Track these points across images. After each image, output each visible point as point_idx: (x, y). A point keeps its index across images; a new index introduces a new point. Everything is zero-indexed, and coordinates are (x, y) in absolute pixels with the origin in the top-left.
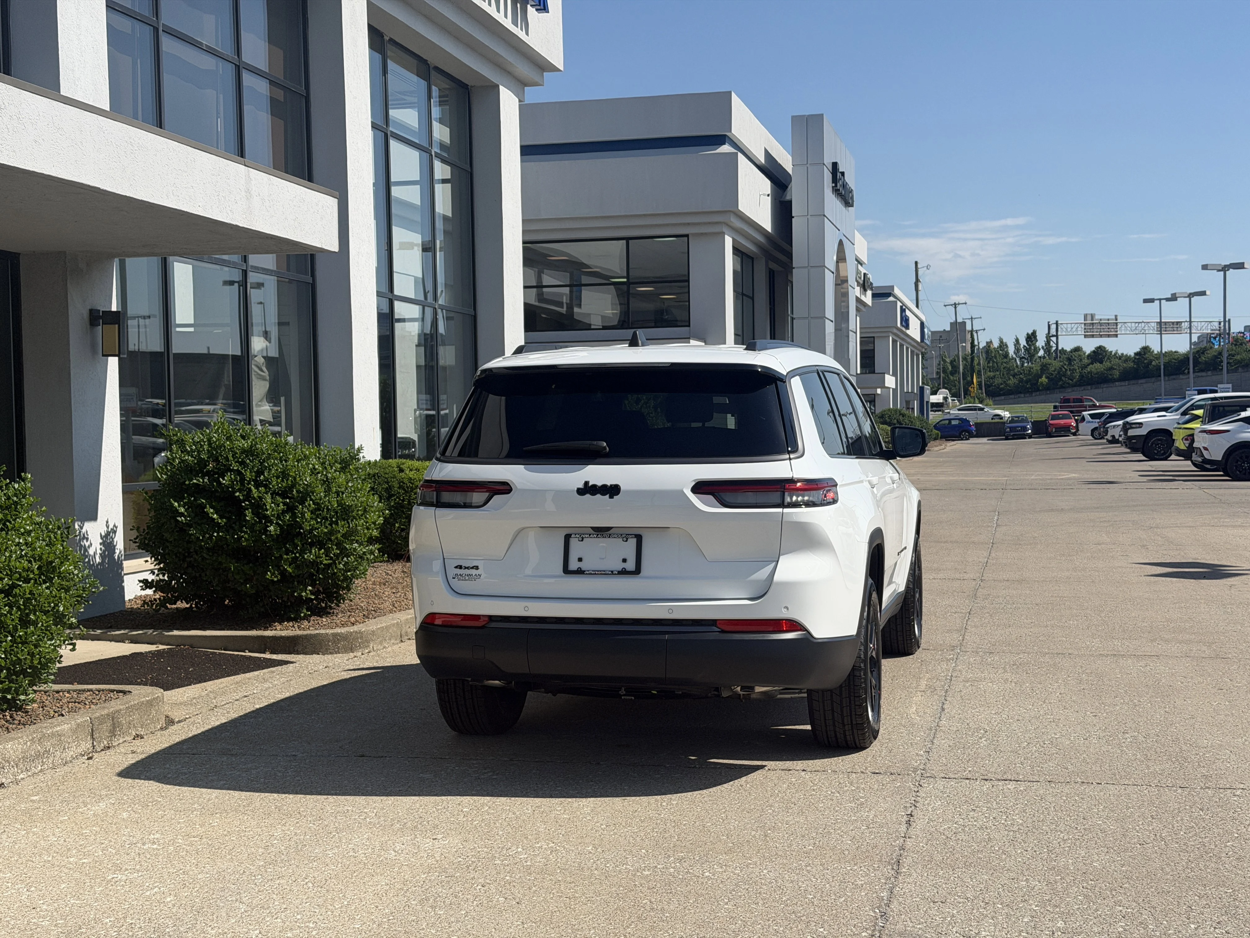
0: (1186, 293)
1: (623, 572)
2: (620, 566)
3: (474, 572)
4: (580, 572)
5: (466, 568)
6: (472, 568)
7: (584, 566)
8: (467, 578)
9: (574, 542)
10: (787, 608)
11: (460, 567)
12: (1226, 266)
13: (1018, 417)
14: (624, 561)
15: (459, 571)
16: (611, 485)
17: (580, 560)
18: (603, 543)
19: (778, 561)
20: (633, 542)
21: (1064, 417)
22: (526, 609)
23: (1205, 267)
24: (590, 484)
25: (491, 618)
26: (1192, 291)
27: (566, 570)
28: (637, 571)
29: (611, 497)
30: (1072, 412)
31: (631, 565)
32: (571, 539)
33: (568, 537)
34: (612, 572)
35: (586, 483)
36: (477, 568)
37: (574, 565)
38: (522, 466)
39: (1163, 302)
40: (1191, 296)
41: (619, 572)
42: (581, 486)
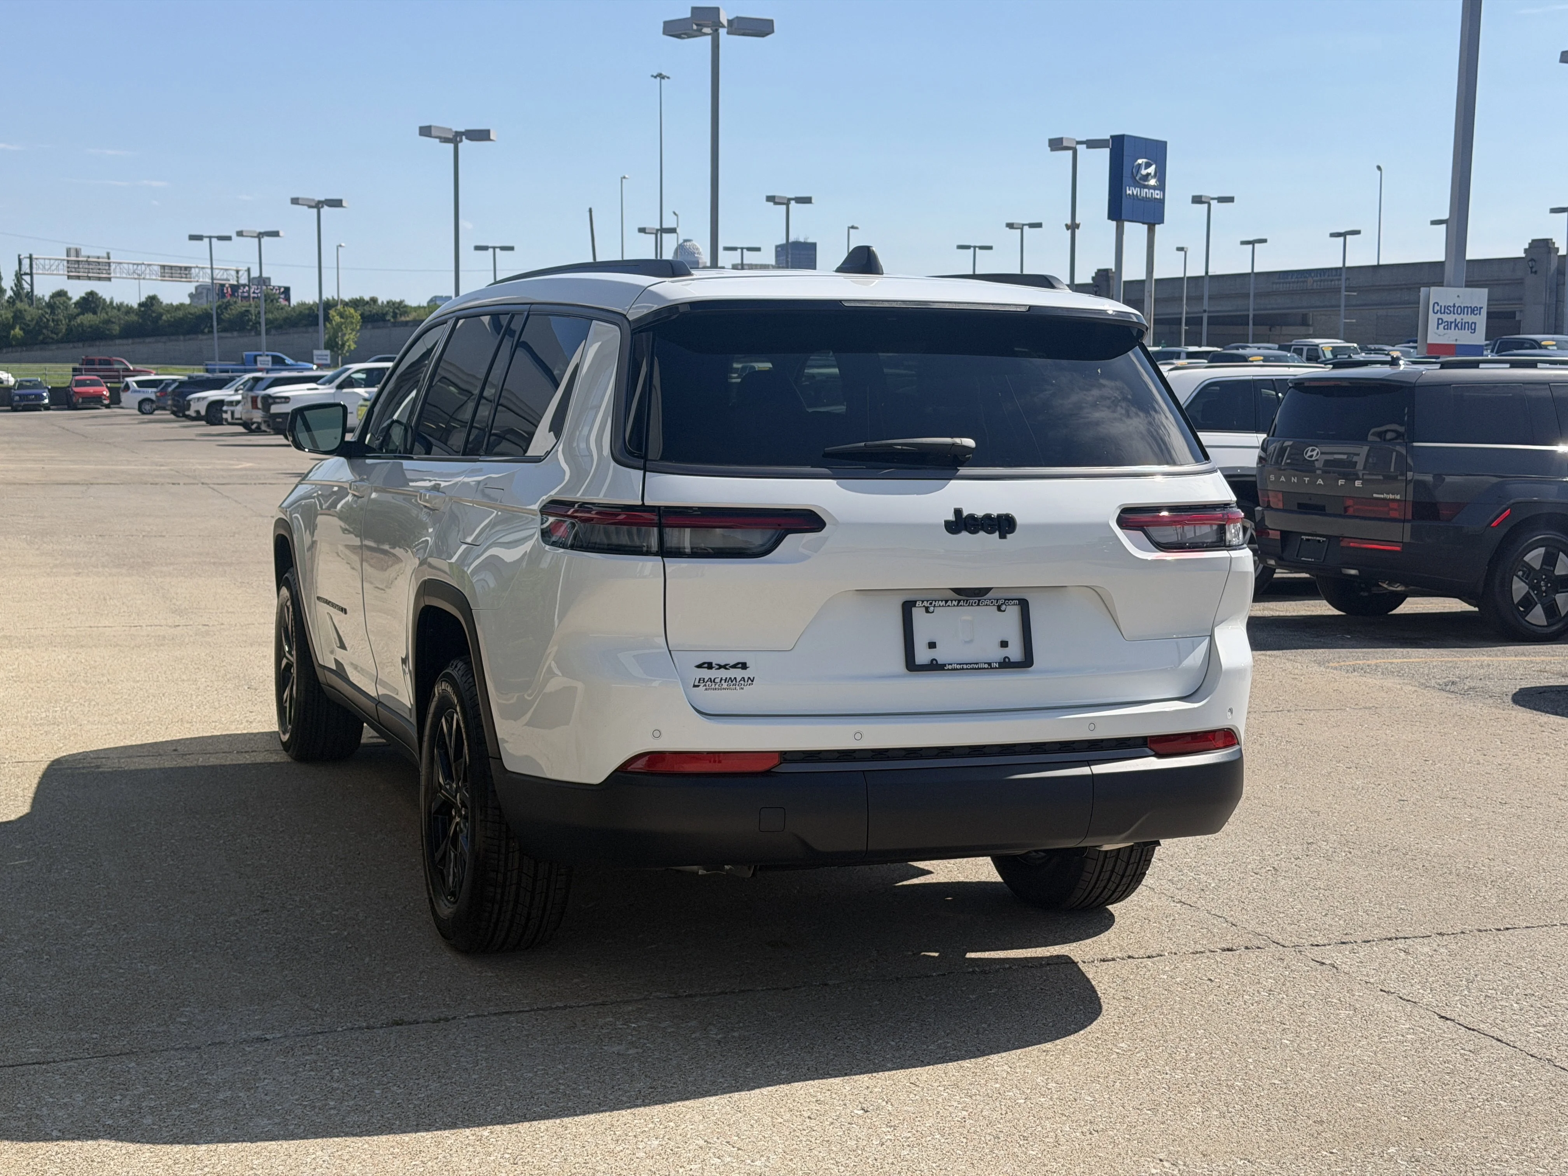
0: (255, 232)
1: (1006, 664)
2: (998, 654)
3: (738, 673)
4: (934, 667)
5: (720, 667)
6: (734, 666)
7: (941, 655)
8: (725, 685)
9: (918, 613)
10: (1231, 710)
11: (710, 666)
12: (319, 202)
13: (30, 381)
14: (1004, 644)
15: (706, 673)
16: (999, 516)
17: (932, 645)
18: (967, 614)
19: (1212, 637)
20: (1013, 612)
21: (93, 383)
22: (858, 736)
23: (295, 201)
24: (965, 514)
25: (786, 756)
26: (262, 230)
27: (912, 665)
28: (1027, 661)
29: (1003, 536)
30: (102, 377)
31: (1015, 652)
32: (914, 609)
33: (908, 607)
34: (990, 664)
35: (958, 512)
36: (744, 666)
37: (922, 656)
38: (832, 482)
39: (214, 240)
40: (260, 236)
41: (1000, 663)
42: (951, 517)
